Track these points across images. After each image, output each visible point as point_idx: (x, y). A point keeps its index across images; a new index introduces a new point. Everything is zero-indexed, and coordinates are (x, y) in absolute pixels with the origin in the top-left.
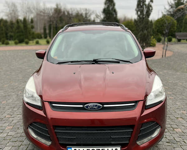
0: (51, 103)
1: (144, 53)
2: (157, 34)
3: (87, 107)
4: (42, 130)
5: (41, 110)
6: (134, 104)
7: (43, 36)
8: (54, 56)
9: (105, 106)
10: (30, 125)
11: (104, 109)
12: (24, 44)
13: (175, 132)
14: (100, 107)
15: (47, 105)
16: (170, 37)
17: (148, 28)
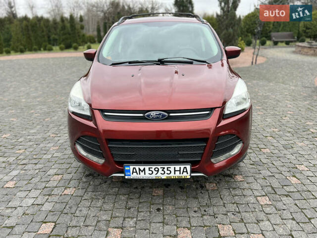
0: (102, 111)
1: (226, 51)
2: (247, 35)
3: (148, 116)
4: (93, 145)
5: (91, 121)
6: (208, 112)
7: (96, 39)
8: (107, 56)
9: (171, 115)
10: (77, 140)
11: (169, 118)
12: (72, 50)
13: (261, 153)
14: (165, 116)
15: (98, 114)
16: (264, 38)
17: (234, 25)
